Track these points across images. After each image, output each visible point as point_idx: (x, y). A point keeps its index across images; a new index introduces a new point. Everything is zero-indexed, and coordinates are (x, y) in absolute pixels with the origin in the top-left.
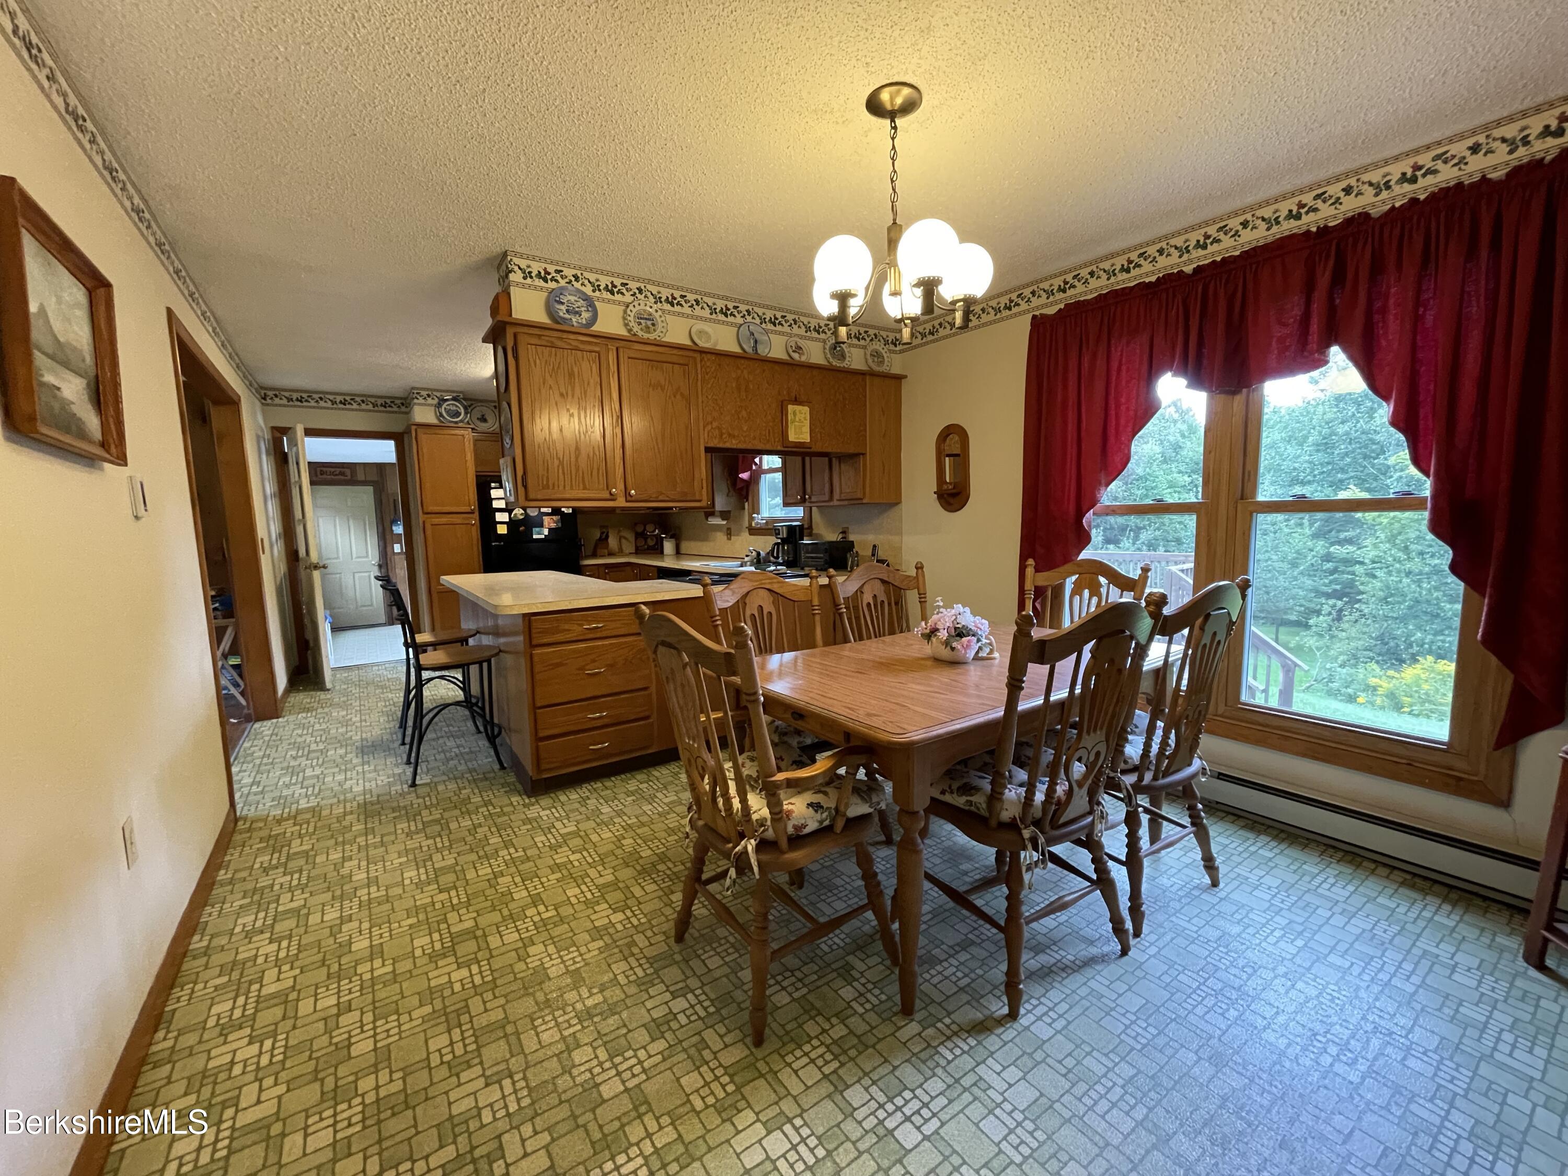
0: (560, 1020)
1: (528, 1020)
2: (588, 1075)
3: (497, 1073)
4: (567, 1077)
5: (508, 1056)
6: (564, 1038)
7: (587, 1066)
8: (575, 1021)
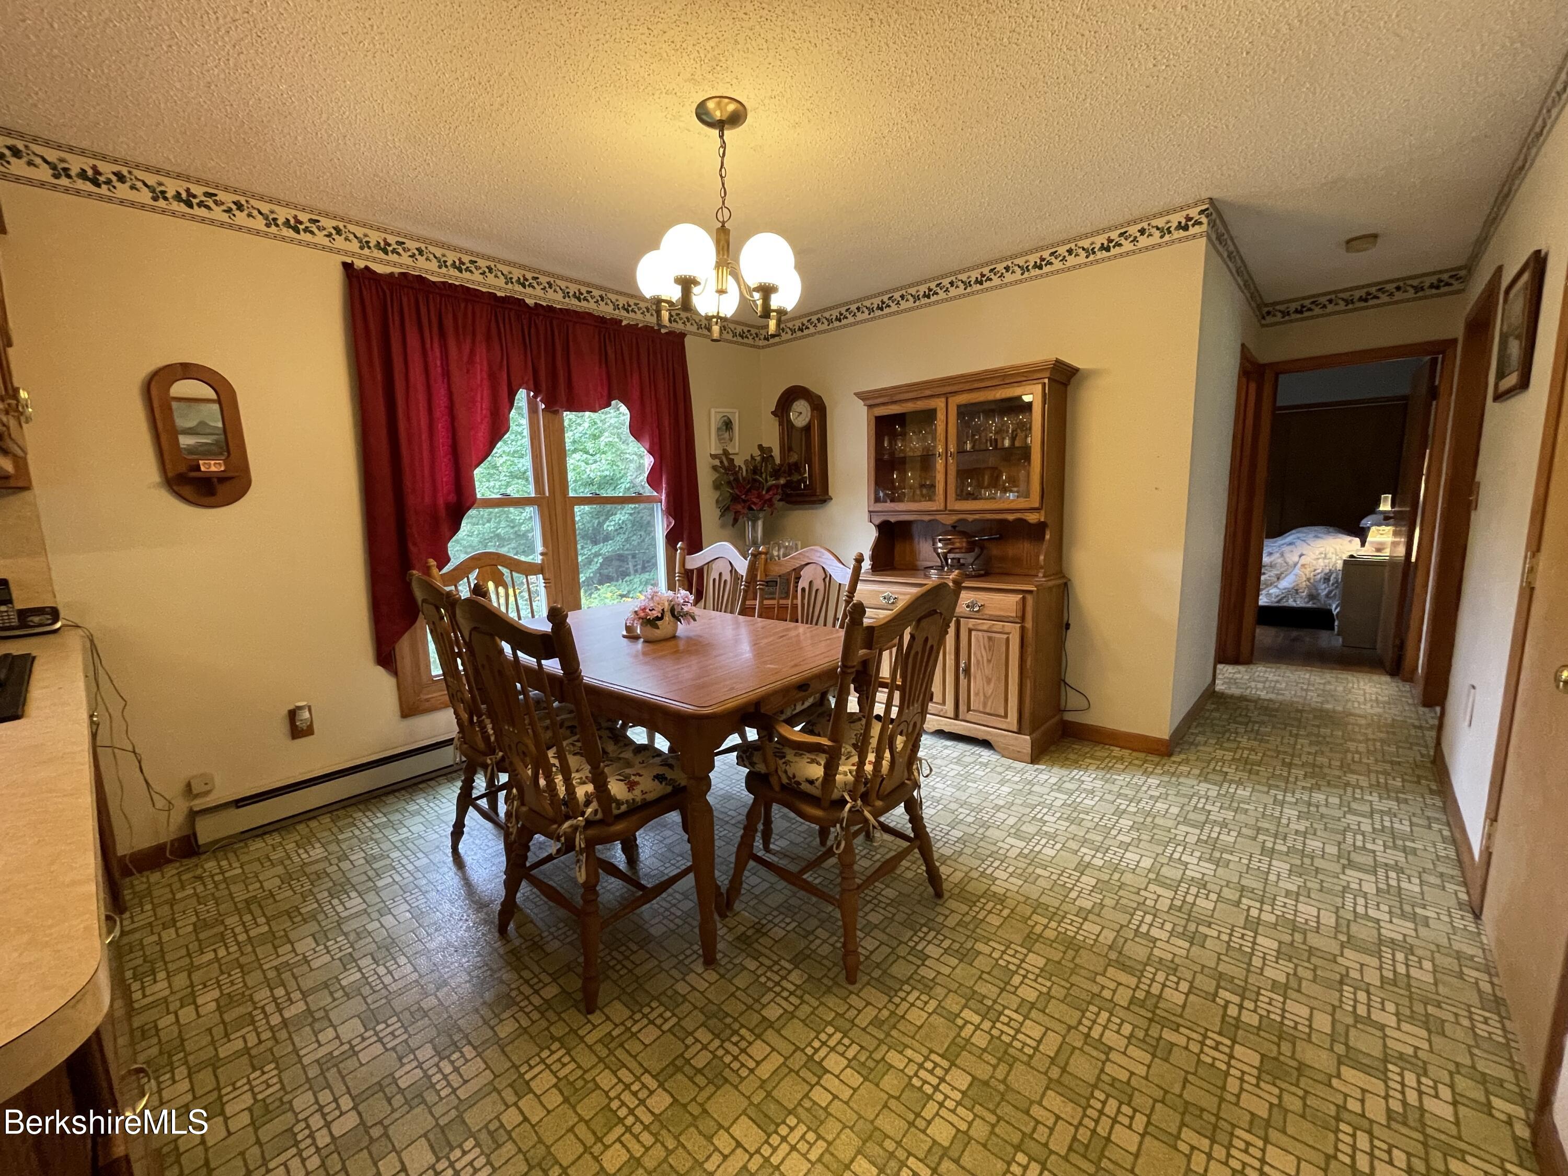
0: (1012, 1032)
1: (1034, 1062)
2: (1040, 980)
3: (1095, 1048)
4: (1053, 993)
5: (1077, 1052)
6: (1026, 1017)
7: (1034, 984)
8: (1003, 1018)
